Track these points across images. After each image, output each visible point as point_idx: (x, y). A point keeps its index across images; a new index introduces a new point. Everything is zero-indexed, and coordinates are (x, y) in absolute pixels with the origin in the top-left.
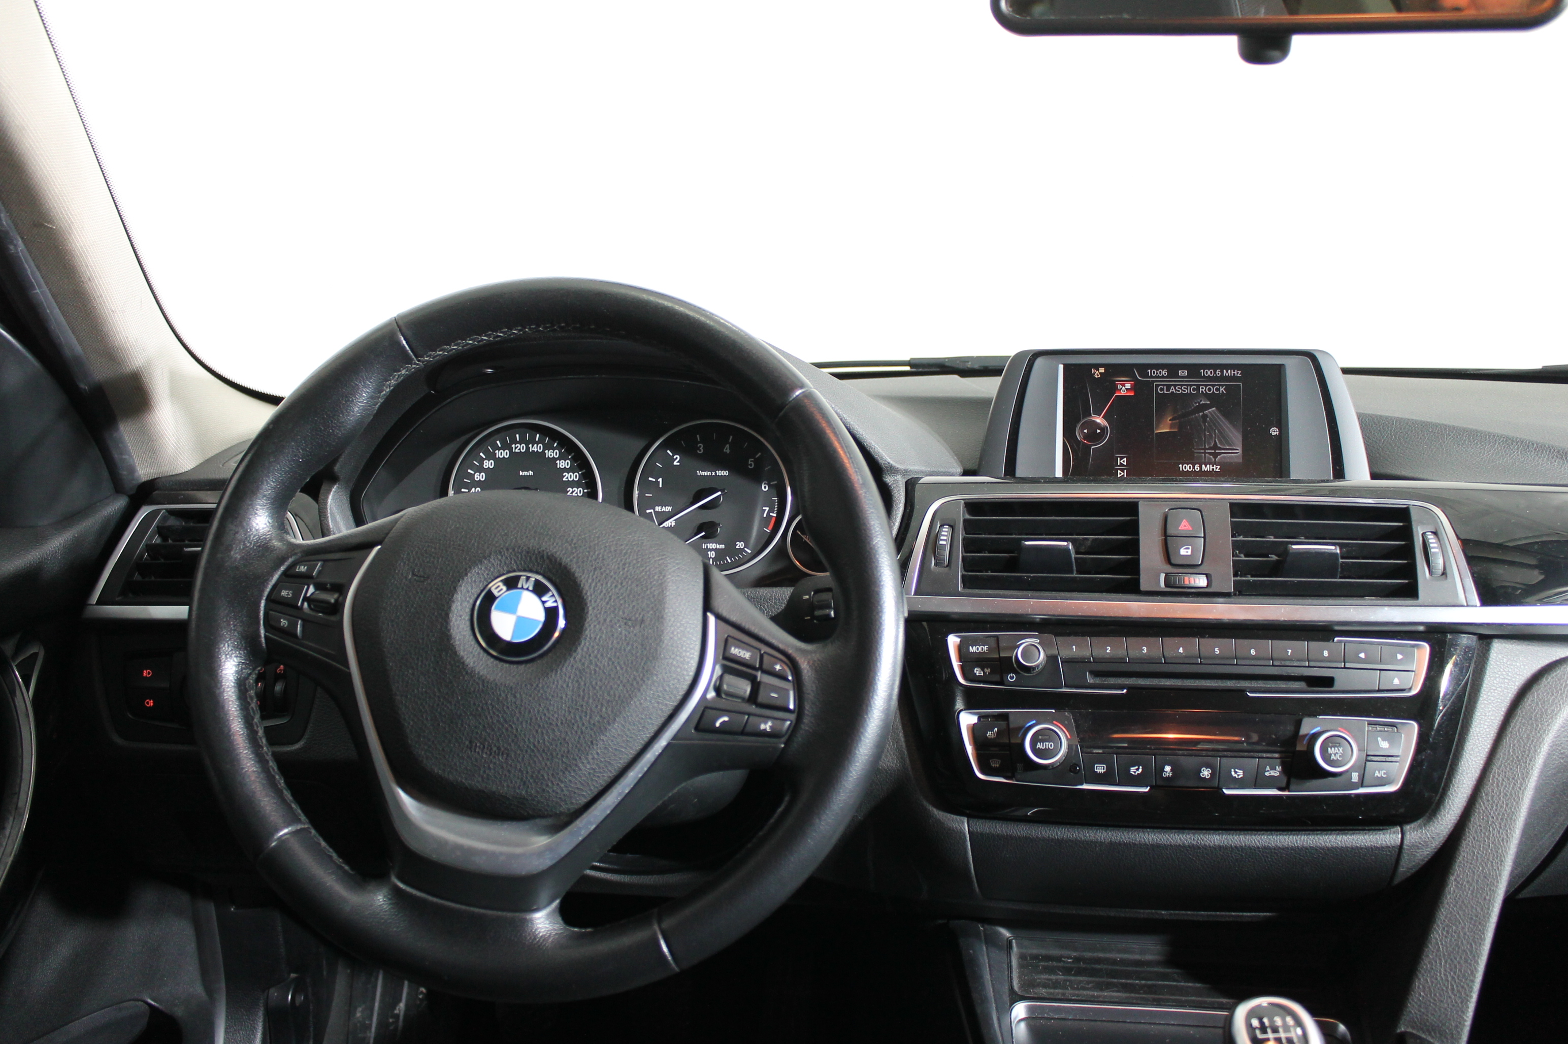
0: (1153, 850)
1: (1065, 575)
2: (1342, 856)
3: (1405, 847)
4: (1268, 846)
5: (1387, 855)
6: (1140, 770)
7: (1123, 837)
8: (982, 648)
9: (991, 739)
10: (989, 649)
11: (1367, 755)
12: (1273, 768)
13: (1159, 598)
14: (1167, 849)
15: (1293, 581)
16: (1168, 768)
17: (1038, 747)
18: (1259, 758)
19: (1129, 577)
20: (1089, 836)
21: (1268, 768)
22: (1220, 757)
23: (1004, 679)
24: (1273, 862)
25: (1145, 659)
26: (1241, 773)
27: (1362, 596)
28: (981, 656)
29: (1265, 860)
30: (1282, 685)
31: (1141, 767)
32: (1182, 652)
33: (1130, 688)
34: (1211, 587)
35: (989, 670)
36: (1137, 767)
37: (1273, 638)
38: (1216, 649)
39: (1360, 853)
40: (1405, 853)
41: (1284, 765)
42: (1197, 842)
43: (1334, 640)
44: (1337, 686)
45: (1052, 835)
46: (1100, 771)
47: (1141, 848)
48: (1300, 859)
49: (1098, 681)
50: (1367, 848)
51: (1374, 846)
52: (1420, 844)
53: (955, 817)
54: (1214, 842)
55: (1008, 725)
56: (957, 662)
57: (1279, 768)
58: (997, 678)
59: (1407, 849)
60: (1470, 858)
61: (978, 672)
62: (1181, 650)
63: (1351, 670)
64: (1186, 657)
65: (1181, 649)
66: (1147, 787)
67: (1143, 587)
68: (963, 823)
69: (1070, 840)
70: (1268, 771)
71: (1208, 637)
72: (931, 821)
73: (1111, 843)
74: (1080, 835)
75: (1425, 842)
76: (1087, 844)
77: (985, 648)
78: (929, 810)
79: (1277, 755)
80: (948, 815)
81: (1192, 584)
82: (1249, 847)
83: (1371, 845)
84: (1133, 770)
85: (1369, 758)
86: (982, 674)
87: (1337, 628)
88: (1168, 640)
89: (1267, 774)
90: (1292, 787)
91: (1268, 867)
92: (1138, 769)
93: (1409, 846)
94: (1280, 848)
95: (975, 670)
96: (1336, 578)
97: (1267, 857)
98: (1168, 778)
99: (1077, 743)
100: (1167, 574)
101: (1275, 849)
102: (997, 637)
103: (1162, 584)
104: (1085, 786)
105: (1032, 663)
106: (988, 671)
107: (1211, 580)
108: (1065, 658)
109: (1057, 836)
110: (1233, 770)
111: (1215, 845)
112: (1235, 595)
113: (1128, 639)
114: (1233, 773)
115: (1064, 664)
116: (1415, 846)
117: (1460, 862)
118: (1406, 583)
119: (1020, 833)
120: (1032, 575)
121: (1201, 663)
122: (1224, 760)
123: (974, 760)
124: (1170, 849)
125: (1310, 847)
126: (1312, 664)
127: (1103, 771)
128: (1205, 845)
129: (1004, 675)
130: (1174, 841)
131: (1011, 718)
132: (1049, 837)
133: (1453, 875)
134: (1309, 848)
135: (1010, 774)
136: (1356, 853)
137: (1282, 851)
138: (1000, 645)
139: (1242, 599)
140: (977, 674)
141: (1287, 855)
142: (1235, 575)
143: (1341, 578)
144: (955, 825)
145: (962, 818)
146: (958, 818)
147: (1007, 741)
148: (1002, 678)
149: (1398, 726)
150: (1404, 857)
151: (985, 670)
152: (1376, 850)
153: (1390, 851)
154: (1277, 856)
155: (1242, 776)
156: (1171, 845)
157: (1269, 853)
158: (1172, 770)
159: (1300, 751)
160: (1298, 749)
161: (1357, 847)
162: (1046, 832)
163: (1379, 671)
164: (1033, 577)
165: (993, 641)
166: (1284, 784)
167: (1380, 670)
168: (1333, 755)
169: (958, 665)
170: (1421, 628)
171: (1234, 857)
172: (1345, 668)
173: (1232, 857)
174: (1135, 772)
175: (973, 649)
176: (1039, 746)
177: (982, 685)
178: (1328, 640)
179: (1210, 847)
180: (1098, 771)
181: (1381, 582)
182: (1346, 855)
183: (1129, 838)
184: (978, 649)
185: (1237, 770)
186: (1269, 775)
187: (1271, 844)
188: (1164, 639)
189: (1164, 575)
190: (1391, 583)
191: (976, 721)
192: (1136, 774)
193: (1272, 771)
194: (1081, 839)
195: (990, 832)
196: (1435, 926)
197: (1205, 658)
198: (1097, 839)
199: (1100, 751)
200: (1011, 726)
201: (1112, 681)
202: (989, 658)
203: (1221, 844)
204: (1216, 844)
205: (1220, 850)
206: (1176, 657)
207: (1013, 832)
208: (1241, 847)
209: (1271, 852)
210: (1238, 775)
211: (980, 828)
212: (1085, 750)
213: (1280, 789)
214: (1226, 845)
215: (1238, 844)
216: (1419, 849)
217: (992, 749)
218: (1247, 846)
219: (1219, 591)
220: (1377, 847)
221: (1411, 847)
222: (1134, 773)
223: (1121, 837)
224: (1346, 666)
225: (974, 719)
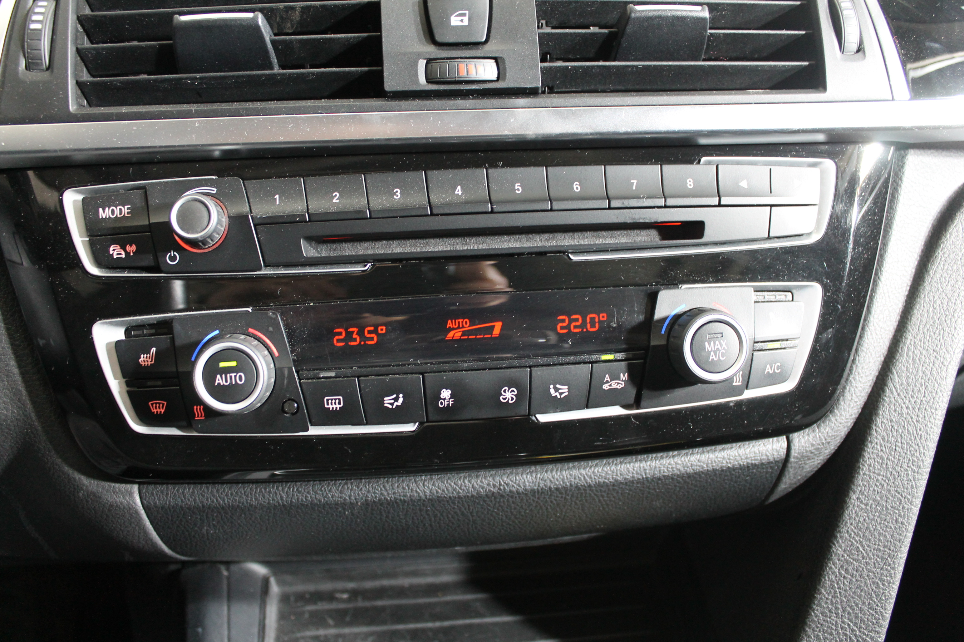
0: (433, 505)
1: (254, 73)
2: (707, 482)
3: (792, 460)
4: (604, 482)
5: (767, 473)
6: (401, 400)
7: (385, 494)
8: (121, 210)
9: (146, 367)
10: (133, 211)
11: (755, 342)
12: (615, 377)
13: (417, 102)
14: (454, 503)
15: (636, 67)
16: (446, 394)
17: (217, 382)
18: (592, 363)
19: (366, 69)
20: (332, 497)
21: (607, 378)
22: (530, 367)
23: (161, 260)
24: (610, 501)
25: (396, 210)
26: (564, 389)
27: (743, 88)
28: (118, 225)
29: (599, 501)
30: (622, 238)
31: (401, 395)
32: (460, 193)
33: (376, 259)
34: (504, 79)
35: (134, 248)
36: (395, 396)
37: (606, 162)
38: (517, 186)
39: (731, 474)
40: (791, 467)
41: (632, 372)
42: (499, 489)
43: (699, 161)
44: (709, 235)
45: (273, 500)
46: (334, 406)
47: (413, 505)
48: (649, 493)
49: (324, 251)
50: (741, 468)
51: (752, 464)
52: (812, 453)
53: (117, 485)
54: (525, 486)
55: (173, 340)
56: (81, 237)
57: (624, 377)
58: (148, 261)
59: (795, 463)
60: (877, 466)
61: (115, 251)
62: (459, 191)
63: (729, 208)
64: (466, 203)
65: (459, 188)
66: (415, 423)
67: (390, 85)
68: (131, 494)
69: (303, 505)
70: (607, 382)
71: (503, 166)
72: (81, 494)
73: (367, 503)
74: (317, 496)
75: (817, 449)
76: (330, 508)
77: (125, 210)
78: (75, 479)
79: (620, 356)
80: (106, 484)
81: (473, 76)
82: (577, 487)
83: (747, 463)
84: (388, 401)
85: (758, 346)
86: (124, 256)
87: (703, 141)
88: (436, 175)
89: (606, 387)
90: (643, 403)
91: (603, 508)
92: (396, 399)
93: (797, 458)
94: (621, 483)
95: (111, 249)
96: (699, 60)
97: (603, 496)
98: (447, 409)
99: (292, 364)
100: (429, 61)
101: (614, 485)
102: (143, 188)
103: (422, 79)
104: (314, 431)
105: (198, 233)
106: (132, 249)
107: (505, 69)
108: (261, 218)
109: (282, 499)
110: (552, 386)
111: (526, 490)
112: (544, 92)
113: (368, 176)
114: (552, 391)
115: (260, 228)
116: (803, 457)
117: (864, 474)
118: (806, 67)
119: (224, 500)
120: (198, 76)
121: (492, 212)
122: (537, 372)
123: (124, 403)
124: (458, 502)
125: (664, 476)
126: (670, 202)
127: (338, 406)
128: (511, 491)
129: (159, 254)
130: (464, 490)
131: (177, 328)
132: (269, 503)
133: (854, 492)
134: (662, 478)
135: (184, 423)
136: (727, 476)
137: (624, 487)
138: (150, 203)
139: (556, 99)
140: (115, 257)
141: (630, 490)
142: (543, 60)
143: (704, 60)
144: (120, 499)
145: (128, 486)
146: (123, 486)
147: (174, 369)
148: (156, 258)
149: (794, 291)
150: (789, 472)
151: (128, 248)
152: (753, 469)
153: (771, 467)
154: (618, 492)
155: (567, 394)
156: (459, 497)
157: (605, 492)
158: (452, 396)
159: (655, 347)
160: (653, 343)
161: (729, 467)
162: (264, 497)
163: (769, 208)
164: (201, 78)
165: (137, 196)
166: (631, 400)
167: (771, 206)
168: (712, 353)
169: (82, 241)
170: (821, 137)
171: (554, 502)
172: (720, 205)
173: (551, 502)
174: (392, 404)
175: (105, 213)
176: (220, 380)
177: (126, 274)
178: (691, 162)
179: (518, 493)
180: (330, 406)
181: (770, 66)
182: (713, 480)
183: (394, 493)
184: (113, 211)
185: (558, 386)
186: (609, 387)
187: (609, 479)
188: (430, 173)
189: (425, 61)
190: (784, 66)
191: (123, 337)
192: (394, 407)
193: (613, 382)
194: (320, 501)
195: (177, 505)
196: (831, 564)
197: (500, 202)
198: (345, 499)
199: (333, 374)
200: (178, 342)
201: (348, 250)
202: (131, 227)
203: (535, 488)
204: (528, 488)
205: (534, 495)
206: (449, 204)
207: (213, 502)
208: (565, 488)
209: (609, 490)
210: (561, 394)
211: (159, 500)
212: (305, 373)
213: (626, 406)
214: (542, 489)
215: (560, 483)
216: (809, 459)
217: (150, 383)
218: (574, 485)
219: (518, 86)
220: (755, 465)
221: (800, 459)
222: (390, 406)
223: (382, 494)
224: (723, 203)
225: (119, 334)
